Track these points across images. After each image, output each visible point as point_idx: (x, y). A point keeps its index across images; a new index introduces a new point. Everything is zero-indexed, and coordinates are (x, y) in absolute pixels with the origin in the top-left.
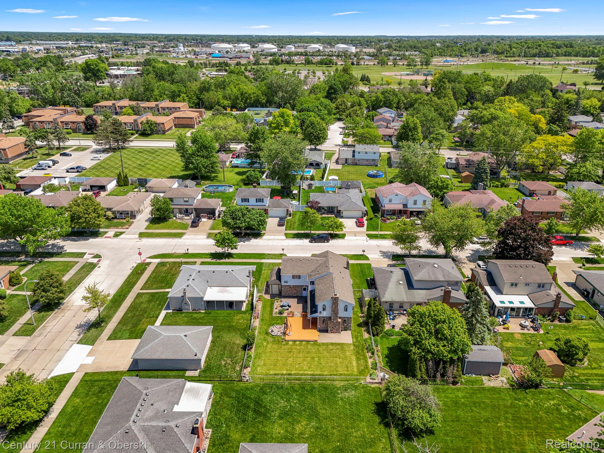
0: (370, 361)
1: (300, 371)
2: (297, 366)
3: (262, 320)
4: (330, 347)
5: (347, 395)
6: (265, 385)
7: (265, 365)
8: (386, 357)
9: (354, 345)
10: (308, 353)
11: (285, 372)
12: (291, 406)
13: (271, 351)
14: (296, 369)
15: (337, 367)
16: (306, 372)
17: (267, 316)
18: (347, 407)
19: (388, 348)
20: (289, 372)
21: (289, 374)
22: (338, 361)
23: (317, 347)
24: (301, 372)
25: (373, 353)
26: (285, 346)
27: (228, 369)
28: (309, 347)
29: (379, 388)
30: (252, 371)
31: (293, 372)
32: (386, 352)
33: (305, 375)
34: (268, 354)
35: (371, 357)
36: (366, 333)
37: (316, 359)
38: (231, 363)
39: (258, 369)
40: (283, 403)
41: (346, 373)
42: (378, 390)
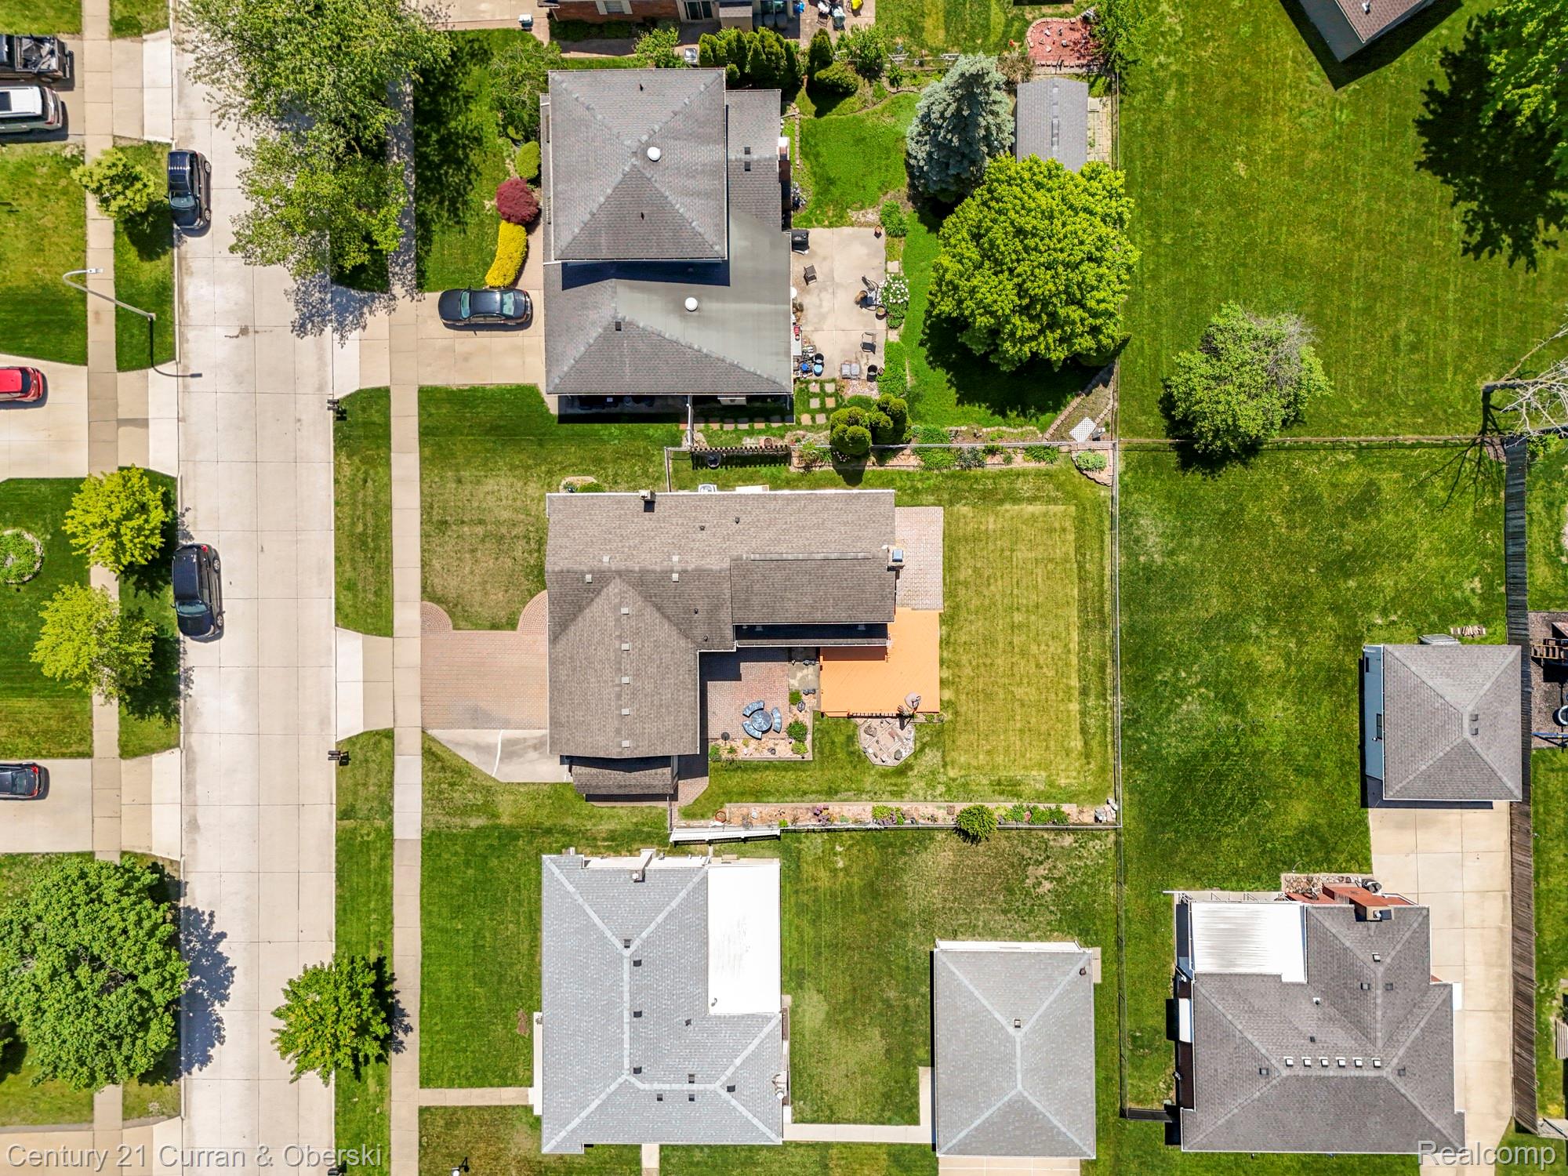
0: (1020, 462)
1: (1068, 665)
2: (1051, 674)
3: (831, 792)
4: (964, 574)
5: (1152, 540)
6: (1128, 759)
7: (1041, 765)
8: (1004, 415)
9: (951, 503)
10: (990, 640)
11: (1074, 707)
12: (1199, 685)
13: (989, 752)
14: (1061, 674)
15: (1051, 560)
16: (1074, 646)
17: (812, 779)
18: (1196, 541)
19: (960, 402)
20: (1076, 693)
21: (1084, 692)
22: (1022, 554)
23: (963, 614)
24: (1074, 660)
25: (991, 451)
26: (963, 710)
27: (1074, 870)
28: (964, 638)
29: (1127, 450)
30: (1071, 798)
31: (1074, 682)
32: (980, 411)
33: (1084, 649)
34: (1000, 759)
35: (1008, 460)
36: (891, 463)
37: (1018, 618)
38: (1048, 864)
39: (1063, 782)
40: (1191, 706)
41: (1071, 537)
42: (1135, 455)
